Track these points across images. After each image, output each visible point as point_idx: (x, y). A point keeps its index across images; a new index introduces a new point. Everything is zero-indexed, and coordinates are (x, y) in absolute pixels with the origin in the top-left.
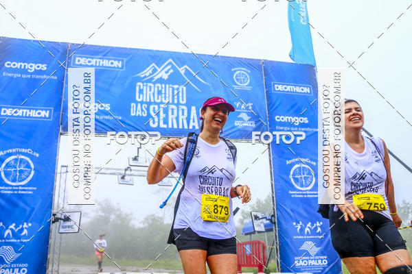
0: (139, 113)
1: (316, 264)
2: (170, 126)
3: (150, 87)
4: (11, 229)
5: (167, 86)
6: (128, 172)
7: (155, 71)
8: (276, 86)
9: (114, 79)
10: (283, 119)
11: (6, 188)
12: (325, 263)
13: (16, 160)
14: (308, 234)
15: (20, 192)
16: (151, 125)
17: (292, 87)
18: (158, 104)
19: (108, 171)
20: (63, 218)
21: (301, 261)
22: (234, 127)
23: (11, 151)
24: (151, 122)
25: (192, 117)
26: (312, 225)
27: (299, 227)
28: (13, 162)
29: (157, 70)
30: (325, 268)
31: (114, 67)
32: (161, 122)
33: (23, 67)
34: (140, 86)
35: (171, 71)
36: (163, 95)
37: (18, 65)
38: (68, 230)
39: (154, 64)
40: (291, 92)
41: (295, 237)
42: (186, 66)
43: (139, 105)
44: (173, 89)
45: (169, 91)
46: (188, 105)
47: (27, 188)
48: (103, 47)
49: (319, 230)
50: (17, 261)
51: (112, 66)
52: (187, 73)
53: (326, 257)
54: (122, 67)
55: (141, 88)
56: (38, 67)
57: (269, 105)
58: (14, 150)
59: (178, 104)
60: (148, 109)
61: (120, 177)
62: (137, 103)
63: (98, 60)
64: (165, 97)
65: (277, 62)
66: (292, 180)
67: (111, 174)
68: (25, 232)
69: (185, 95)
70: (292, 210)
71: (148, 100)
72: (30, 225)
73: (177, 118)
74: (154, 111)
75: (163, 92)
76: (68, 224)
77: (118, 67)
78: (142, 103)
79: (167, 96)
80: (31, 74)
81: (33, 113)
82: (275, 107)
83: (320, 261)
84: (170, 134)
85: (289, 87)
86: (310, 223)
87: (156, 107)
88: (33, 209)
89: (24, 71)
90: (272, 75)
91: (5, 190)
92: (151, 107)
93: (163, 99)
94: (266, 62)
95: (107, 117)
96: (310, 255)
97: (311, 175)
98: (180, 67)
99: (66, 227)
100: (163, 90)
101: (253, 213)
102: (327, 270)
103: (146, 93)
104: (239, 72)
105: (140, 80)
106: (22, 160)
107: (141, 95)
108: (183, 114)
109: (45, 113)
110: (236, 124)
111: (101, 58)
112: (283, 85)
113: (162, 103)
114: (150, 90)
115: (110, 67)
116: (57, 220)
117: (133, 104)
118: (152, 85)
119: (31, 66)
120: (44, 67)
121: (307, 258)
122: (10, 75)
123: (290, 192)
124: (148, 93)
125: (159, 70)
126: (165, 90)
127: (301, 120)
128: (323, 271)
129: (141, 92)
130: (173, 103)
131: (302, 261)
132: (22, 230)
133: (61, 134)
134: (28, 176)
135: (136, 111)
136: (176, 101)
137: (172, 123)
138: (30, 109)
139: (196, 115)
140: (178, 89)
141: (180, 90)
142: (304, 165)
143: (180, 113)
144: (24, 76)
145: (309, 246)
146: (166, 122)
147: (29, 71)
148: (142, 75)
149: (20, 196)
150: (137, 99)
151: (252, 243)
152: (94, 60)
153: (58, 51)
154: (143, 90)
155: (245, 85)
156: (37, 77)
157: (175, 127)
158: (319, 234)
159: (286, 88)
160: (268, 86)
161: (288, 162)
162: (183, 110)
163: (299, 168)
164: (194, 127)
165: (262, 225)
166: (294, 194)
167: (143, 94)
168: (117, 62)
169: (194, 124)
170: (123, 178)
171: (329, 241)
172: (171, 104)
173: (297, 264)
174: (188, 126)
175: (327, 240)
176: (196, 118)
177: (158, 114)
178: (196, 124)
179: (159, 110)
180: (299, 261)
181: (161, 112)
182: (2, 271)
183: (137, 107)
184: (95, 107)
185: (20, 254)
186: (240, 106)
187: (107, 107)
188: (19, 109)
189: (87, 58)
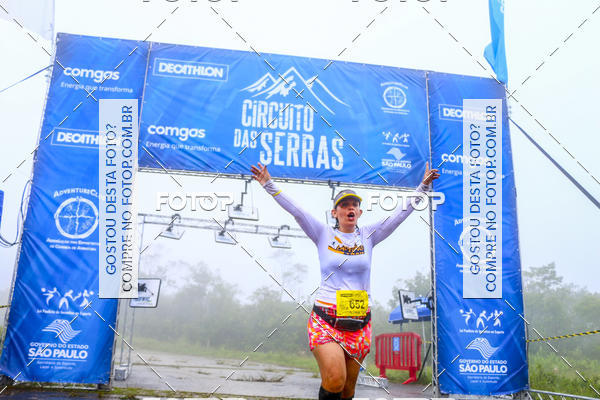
0: (246, 144)
1: (490, 371)
2: (289, 164)
3: (263, 106)
4: (67, 297)
5: (287, 105)
6: (229, 226)
7: (270, 83)
8: (445, 110)
9: (212, 93)
10: (452, 158)
11: (62, 242)
12: (504, 370)
13: (75, 204)
14: (481, 328)
15: (79, 248)
18: (273, 131)
19: (201, 224)
21: (468, 366)
22: (381, 168)
23: (68, 191)
24: (262, 156)
25: (320, 152)
26: (488, 315)
27: (469, 317)
28: (71, 207)
29: (273, 83)
30: (503, 378)
31: (213, 77)
32: (277, 157)
33: (87, 76)
34: (248, 105)
35: (294, 84)
36: (281, 119)
37: (81, 73)
38: (142, 303)
39: (268, 74)
41: (461, 331)
43: (246, 131)
44: (295, 110)
45: (290, 113)
46: (316, 134)
47: (88, 243)
48: (198, 47)
50: (75, 341)
51: (210, 75)
52: (317, 87)
53: (505, 362)
54: (224, 78)
55: (250, 107)
56: (108, 75)
57: (432, 137)
58: (73, 191)
59: (301, 132)
60: (258, 138)
61: (218, 232)
62: (243, 128)
63: (190, 67)
64: (283, 122)
65: (448, 75)
67: (205, 228)
68: (85, 303)
69: (312, 120)
71: (259, 126)
72: (91, 293)
73: (300, 153)
74: (267, 141)
75: (281, 114)
76: (143, 294)
77: (218, 77)
78: (250, 129)
79: (286, 120)
80: (98, 85)
82: (441, 141)
83: (496, 367)
84: (288, 175)
86: (484, 312)
87: (270, 135)
89: (89, 81)
90: (439, 94)
91: (60, 244)
92: (264, 135)
93: (281, 124)
94: (431, 74)
95: (201, 148)
96: (482, 358)
98: (306, 80)
99: (139, 299)
100: (281, 111)
101: (402, 293)
102: (506, 380)
103: (256, 115)
104: (392, 88)
105: (248, 95)
106: (82, 204)
107: (249, 118)
108: (308, 147)
110: (383, 164)
111: (194, 64)
112: (456, 109)
113: (278, 129)
114: (263, 111)
115: (206, 77)
117: (236, 130)
118: (265, 103)
119: (99, 74)
120: (115, 76)
121: (477, 362)
122: (70, 86)
123: (458, 265)
124: (260, 114)
125: (276, 82)
126: (284, 112)
128: (499, 381)
129: (249, 113)
130: (294, 131)
131: (471, 365)
132: (80, 300)
134: (90, 227)
135: (241, 140)
136: (298, 128)
137: (292, 159)
138: (96, 134)
139: (326, 148)
140: (302, 110)
141: (306, 111)
143: (304, 144)
146: (283, 157)
147: (95, 80)
148: (251, 89)
149: (79, 254)
150: (244, 123)
151: (402, 336)
152: (185, 66)
153: (136, 53)
154: (252, 110)
155: (400, 107)
156: (106, 89)
157: (296, 164)
158: (497, 328)
159: (459, 114)
160: (434, 110)
161: (456, 222)
162: (308, 141)
164: (323, 165)
165: (415, 311)
167: (252, 116)
168: (216, 69)
169: (323, 162)
170: (222, 234)
171: (512, 339)
172: (291, 132)
173: (462, 369)
174: (315, 164)
175: (508, 337)
176: (326, 153)
177: (272, 146)
178: (326, 162)
179: (274, 140)
180: (465, 365)
181: (277, 142)
182: (56, 352)
183: (242, 135)
184: (184, 133)
185: (79, 332)
186: (390, 139)
187: (200, 133)
188: (81, 133)
189: (175, 63)
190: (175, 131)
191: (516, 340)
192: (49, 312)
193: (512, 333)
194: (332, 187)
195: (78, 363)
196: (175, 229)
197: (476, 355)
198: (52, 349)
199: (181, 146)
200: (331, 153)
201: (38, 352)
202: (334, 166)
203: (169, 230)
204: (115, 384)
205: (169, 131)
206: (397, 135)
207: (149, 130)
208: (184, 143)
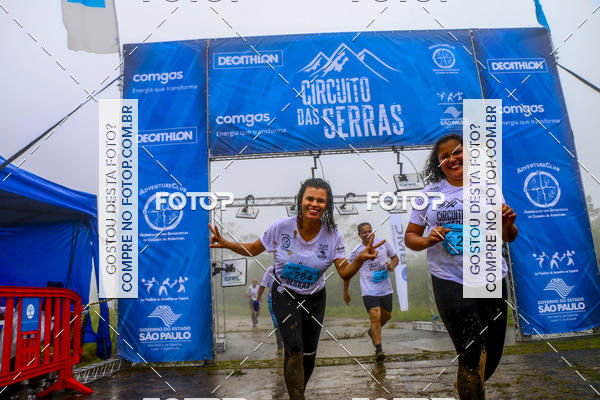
0: (309, 121)
1: (568, 308)
2: (353, 135)
3: (320, 84)
4: (166, 285)
5: (343, 80)
8: (493, 64)
10: (507, 110)
11: (153, 235)
12: (582, 306)
14: (555, 268)
15: (169, 239)
16: (327, 135)
17: (516, 63)
18: (333, 106)
19: (273, 202)
20: (224, 267)
21: (546, 306)
22: (441, 127)
23: (152, 188)
24: (326, 131)
25: (381, 120)
26: (560, 255)
27: (542, 260)
29: (326, 61)
30: (581, 314)
32: (340, 129)
33: (154, 79)
34: (306, 85)
35: (346, 59)
36: (339, 94)
37: (148, 77)
38: (231, 283)
39: (321, 53)
40: (516, 70)
41: (537, 274)
42: (365, 50)
43: (308, 110)
44: (351, 84)
45: (346, 87)
46: (375, 103)
47: (176, 234)
49: (571, 261)
50: (177, 323)
53: (582, 299)
54: (280, 62)
55: (308, 87)
56: (173, 76)
58: (156, 187)
59: (360, 104)
60: (320, 114)
61: (288, 208)
62: (304, 108)
63: (246, 57)
64: (342, 96)
66: (527, 194)
67: (276, 205)
68: (182, 288)
69: (368, 90)
70: (530, 237)
71: (319, 103)
72: (186, 279)
73: (361, 123)
74: (329, 116)
75: (338, 89)
76: (232, 274)
77: (274, 63)
78: (311, 107)
79: (344, 93)
80: (165, 86)
81: (173, 137)
82: (494, 94)
83: (574, 305)
85: (512, 63)
86: (557, 254)
87: (331, 110)
88: (188, 259)
89: (157, 84)
90: (485, 49)
91: (152, 237)
92: (325, 111)
93: (339, 99)
94: (475, 32)
95: (268, 131)
96: (559, 298)
97: (554, 185)
98: (357, 53)
99: (229, 279)
100: (338, 86)
102: (585, 316)
103: (315, 93)
105: (306, 76)
107: (309, 97)
108: (368, 117)
109: (187, 135)
110: (442, 123)
111: (250, 54)
112: (504, 61)
113: (338, 104)
114: (321, 89)
115: (263, 64)
116: (218, 271)
117: (299, 110)
118: (322, 81)
119: (165, 76)
120: (179, 75)
121: (555, 302)
122: (140, 91)
123: (526, 212)
124: (319, 92)
125: (330, 59)
126: (341, 87)
127: (534, 109)
128: (578, 318)
129: (308, 92)
130: (353, 103)
131: (549, 305)
133: (211, 160)
134: (176, 219)
135: (304, 119)
136: (357, 100)
137: (355, 130)
138: (169, 132)
139: (385, 116)
140: (358, 83)
141: (361, 83)
142: (543, 173)
143: (365, 115)
144: (157, 90)
145: (558, 285)
146: (346, 129)
147: (162, 82)
148: (307, 70)
149: (170, 244)
150: (304, 103)
152: (242, 58)
153: (195, 52)
154: (310, 89)
155: (450, 67)
156: (173, 89)
157: (360, 135)
158: (571, 267)
159: (507, 66)
161: (519, 171)
162: (368, 111)
163: (537, 177)
164: (385, 132)
166: (531, 214)
167: (311, 95)
168: (271, 55)
169: (384, 129)
170: (293, 209)
171: (587, 277)
172: (350, 104)
173: (542, 310)
174: (377, 132)
175: (583, 275)
176: (386, 120)
177: (334, 120)
178: (387, 128)
179: (335, 114)
180: (544, 305)
181: (339, 116)
182: (163, 335)
183: (305, 114)
184: (250, 119)
185: (180, 315)
186: (445, 98)
187: (265, 117)
188: (156, 133)
189: (233, 56)
190: (241, 119)
191: (590, 277)
192: (151, 300)
193: (586, 270)
194: (396, 152)
195: (183, 343)
196: (250, 210)
197: (553, 295)
198: (159, 332)
199: (249, 132)
200: (391, 119)
201: (147, 336)
202: (395, 131)
203: (245, 211)
204: (219, 357)
205: (236, 119)
206: (451, 94)
207: (217, 121)
208: (251, 128)
